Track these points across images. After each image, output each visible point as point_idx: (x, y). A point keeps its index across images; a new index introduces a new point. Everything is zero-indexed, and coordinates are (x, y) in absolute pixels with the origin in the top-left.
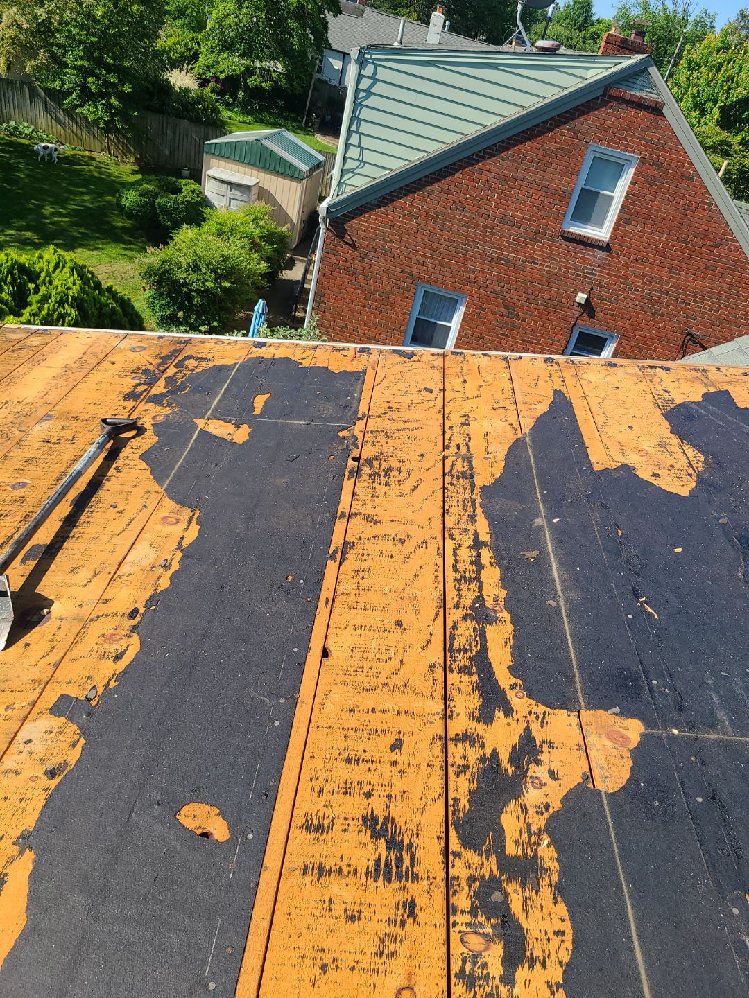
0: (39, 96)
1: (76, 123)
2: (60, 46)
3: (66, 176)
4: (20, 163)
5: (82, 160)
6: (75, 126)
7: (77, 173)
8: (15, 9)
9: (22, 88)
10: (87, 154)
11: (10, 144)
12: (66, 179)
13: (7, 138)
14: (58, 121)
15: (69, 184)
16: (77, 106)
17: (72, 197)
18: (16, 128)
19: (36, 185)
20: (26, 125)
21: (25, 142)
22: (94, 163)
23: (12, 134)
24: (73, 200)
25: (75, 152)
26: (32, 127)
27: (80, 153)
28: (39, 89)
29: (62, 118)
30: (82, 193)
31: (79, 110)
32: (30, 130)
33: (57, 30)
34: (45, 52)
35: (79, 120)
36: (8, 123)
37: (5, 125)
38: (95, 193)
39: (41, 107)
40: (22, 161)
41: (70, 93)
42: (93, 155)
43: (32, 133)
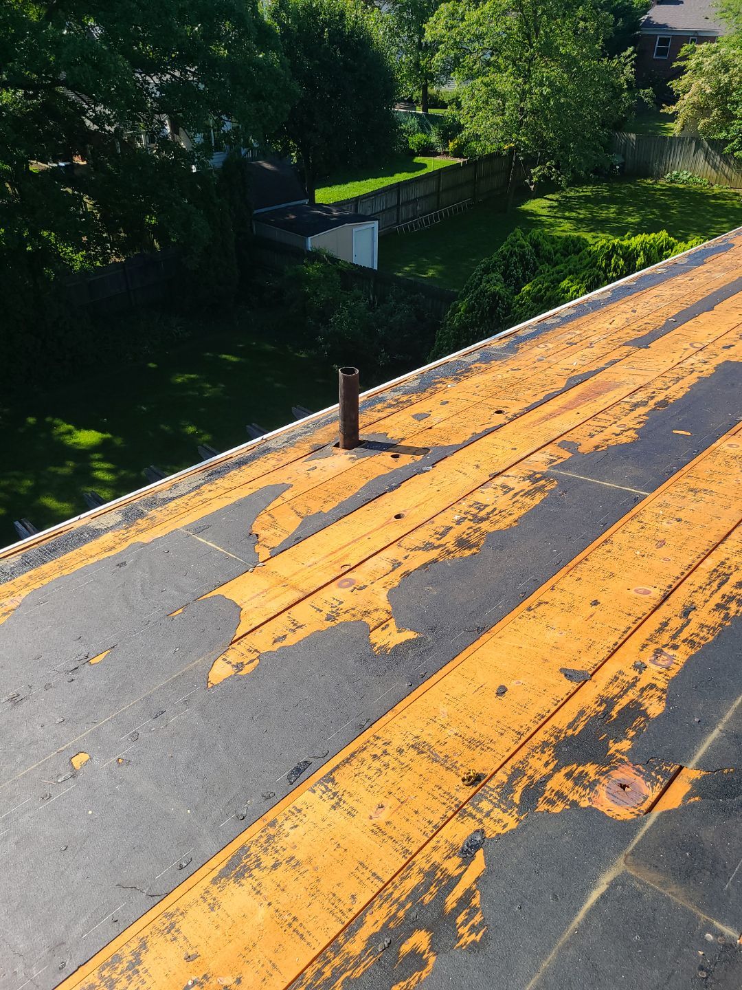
0: (702, 146)
1: (729, 165)
2: (733, 103)
3: (711, 210)
4: (675, 203)
5: (727, 196)
6: (727, 169)
7: (721, 206)
8: (703, 79)
9: (690, 142)
10: (733, 190)
11: (670, 189)
12: (711, 212)
13: (668, 185)
14: (715, 167)
15: (714, 216)
16: (735, 151)
17: (713, 225)
18: (676, 176)
19: (684, 219)
20: (685, 172)
21: (681, 186)
22: (737, 198)
23: (672, 181)
24: (714, 228)
25: (722, 190)
26: (690, 174)
27: (726, 190)
28: (705, 142)
29: (718, 163)
30: (723, 222)
31: (735, 154)
32: (688, 176)
33: (734, 90)
34: (718, 110)
35: (732, 162)
36: (671, 172)
37: (669, 174)
38: (735, 221)
39: (702, 157)
40: (676, 201)
41: (733, 141)
42: (737, 191)
43: (689, 179)
